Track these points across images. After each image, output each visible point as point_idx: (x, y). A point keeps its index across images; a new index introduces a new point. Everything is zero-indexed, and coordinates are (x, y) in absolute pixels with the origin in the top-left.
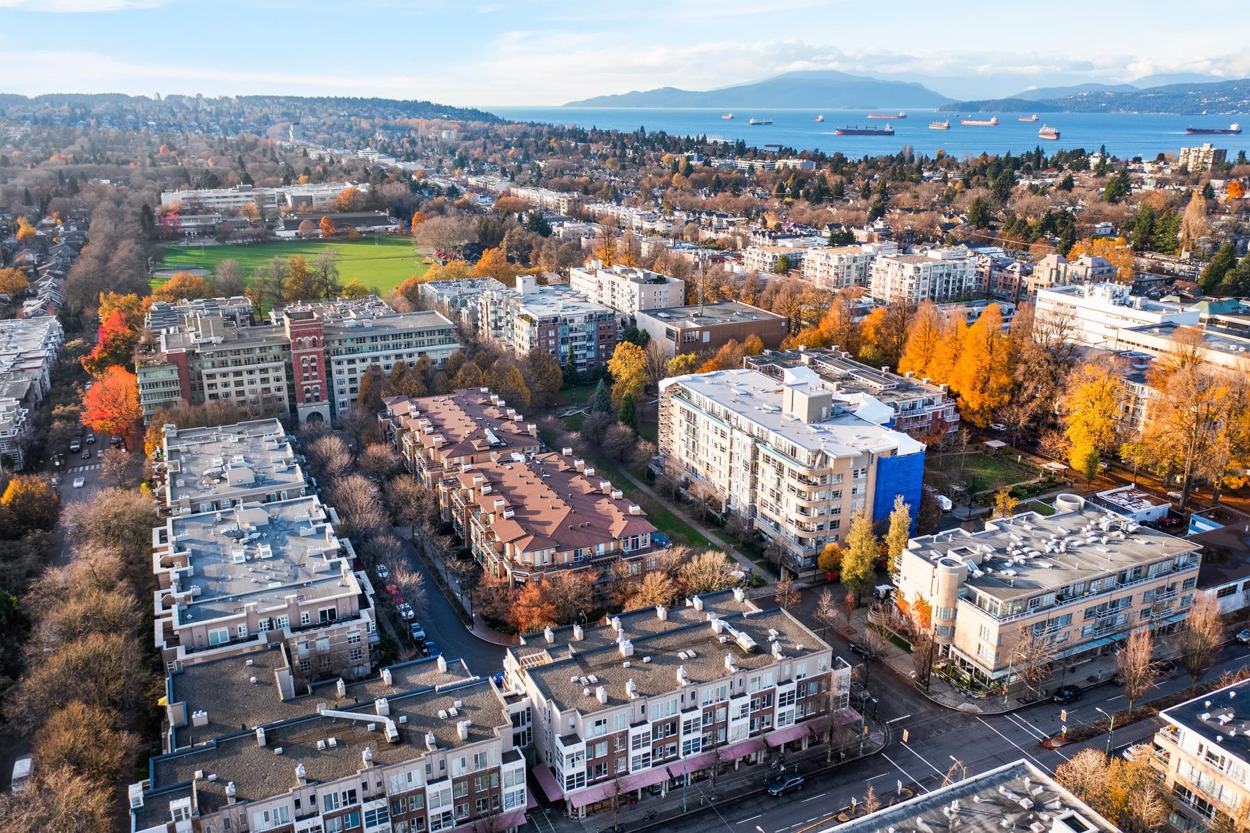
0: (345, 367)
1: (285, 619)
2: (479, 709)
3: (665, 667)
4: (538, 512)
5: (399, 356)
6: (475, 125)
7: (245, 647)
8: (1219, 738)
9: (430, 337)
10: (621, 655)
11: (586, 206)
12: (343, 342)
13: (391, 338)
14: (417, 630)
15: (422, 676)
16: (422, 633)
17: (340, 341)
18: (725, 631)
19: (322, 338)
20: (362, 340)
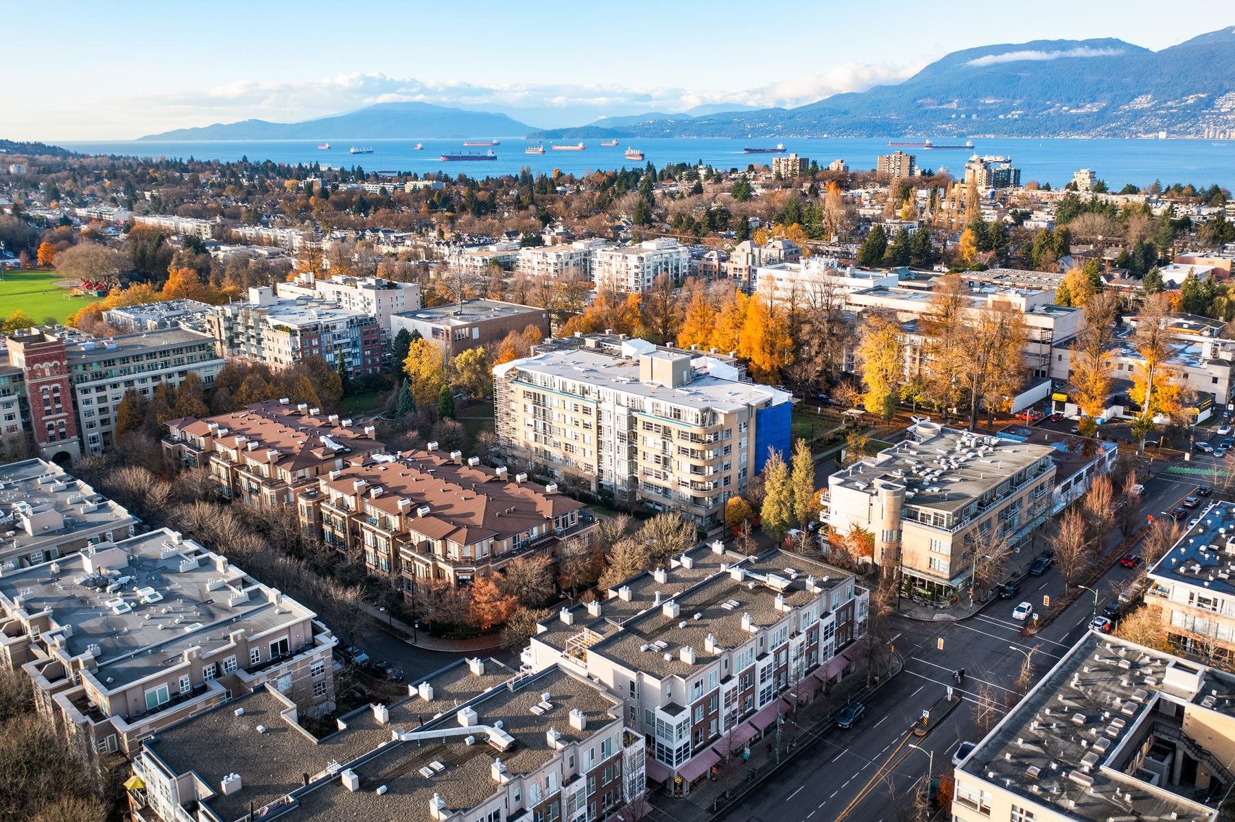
0: (94, 395)
1: (232, 660)
2: (571, 697)
3: (720, 620)
4: (451, 506)
5: (155, 378)
6: (44, 158)
7: (199, 702)
8: (1206, 584)
9: (190, 354)
10: (667, 618)
11: (234, 230)
12: (88, 366)
13: (145, 358)
14: (357, 654)
15: (459, 683)
16: (364, 657)
17: (84, 366)
18: (746, 578)
19: (65, 363)
20: (110, 362)
